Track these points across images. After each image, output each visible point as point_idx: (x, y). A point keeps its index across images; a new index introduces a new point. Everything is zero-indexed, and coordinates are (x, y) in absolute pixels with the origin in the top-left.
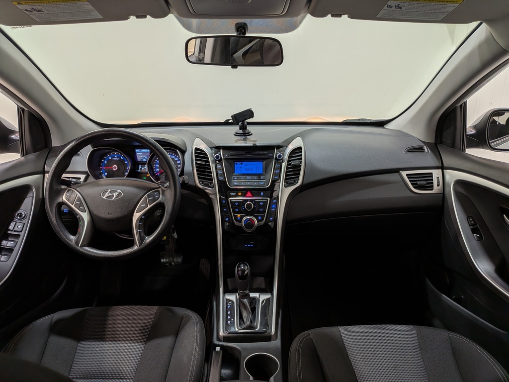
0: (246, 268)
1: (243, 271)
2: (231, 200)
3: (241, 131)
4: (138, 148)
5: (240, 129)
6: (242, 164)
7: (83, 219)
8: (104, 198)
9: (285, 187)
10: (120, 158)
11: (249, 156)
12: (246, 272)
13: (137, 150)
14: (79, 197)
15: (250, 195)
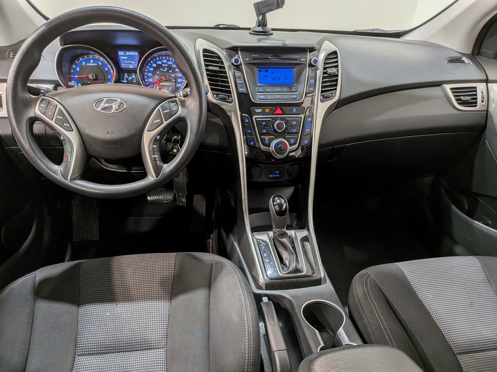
0: (283, 201)
1: (281, 205)
2: (256, 119)
3: (260, 29)
4: (122, 50)
5: (259, 26)
6: (267, 71)
7: (70, 141)
8: (99, 110)
9: (322, 101)
10: (98, 64)
11: (275, 60)
12: (284, 207)
13: (121, 53)
14: (60, 109)
15: (281, 112)
